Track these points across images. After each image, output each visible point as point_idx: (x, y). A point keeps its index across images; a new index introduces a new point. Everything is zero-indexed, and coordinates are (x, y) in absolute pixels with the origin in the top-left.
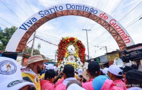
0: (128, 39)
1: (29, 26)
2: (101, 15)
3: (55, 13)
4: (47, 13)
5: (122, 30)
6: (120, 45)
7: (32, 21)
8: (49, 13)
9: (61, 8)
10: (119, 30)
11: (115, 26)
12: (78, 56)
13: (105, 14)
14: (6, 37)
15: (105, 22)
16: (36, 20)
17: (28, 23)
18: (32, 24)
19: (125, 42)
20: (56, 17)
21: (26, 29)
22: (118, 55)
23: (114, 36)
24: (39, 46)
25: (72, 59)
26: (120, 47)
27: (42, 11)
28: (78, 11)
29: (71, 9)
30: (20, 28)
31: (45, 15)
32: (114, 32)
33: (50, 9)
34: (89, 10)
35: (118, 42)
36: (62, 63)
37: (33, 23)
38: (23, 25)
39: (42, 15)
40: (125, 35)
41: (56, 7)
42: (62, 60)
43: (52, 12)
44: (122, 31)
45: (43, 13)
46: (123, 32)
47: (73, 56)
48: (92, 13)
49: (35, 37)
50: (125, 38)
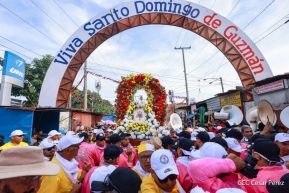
0: (260, 66)
1: (70, 57)
2: (208, 20)
3: (116, 24)
4: (99, 26)
5: (248, 47)
6: (244, 77)
7: (73, 45)
8: (103, 25)
9: (125, 12)
10: (242, 48)
11: (235, 39)
12: (150, 109)
13: (215, 14)
14: (37, 76)
15: (216, 32)
16: (82, 42)
17: (67, 49)
18: (74, 51)
19: (253, 71)
20: (118, 31)
21: (66, 63)
22: (239, 96)
23: (232, 61)
24: (98, 86)
25: (140, 116)
26: (242, 81)
27: (89, 24)
28: (160, 15)
29: (146, 11)
30: (56, 61)
31: (97, 31)
32: (232, 52)
33: (105, 17)
34: (182, 11)
35: (239, 71)
36: (122, 123)
37: (77, 49)
38: (59, 55)
39: (92, 31)
40: (254, 58)
41: (115, 12)
42: (122, 118)
43: (108, 23)
44: (248, 50)
45: (92, 26)
46: (251, 51)
47: (141, 110)
48: (189, 16)
49: (86, 72)
50: (255, 63)
